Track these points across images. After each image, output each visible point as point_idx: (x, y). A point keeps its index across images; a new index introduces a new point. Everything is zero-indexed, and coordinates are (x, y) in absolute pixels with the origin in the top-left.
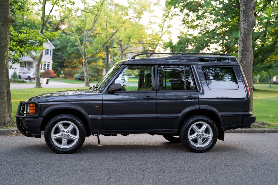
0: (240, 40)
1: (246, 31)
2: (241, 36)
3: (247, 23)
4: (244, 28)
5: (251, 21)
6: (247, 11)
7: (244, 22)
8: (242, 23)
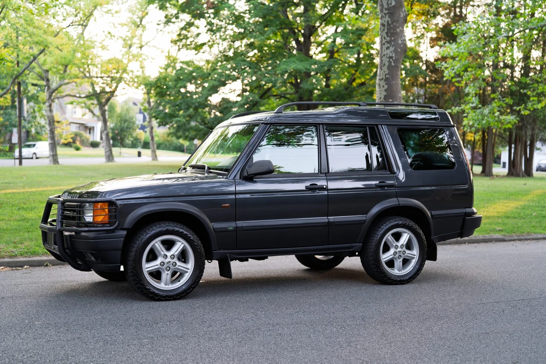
0: (381, 78)
1: (392, 61)
2: (383, 71)
3: (394, 48)
4: (388, 56)
5: (400, 44)
6: (393, 25)
7: (389, 45)
8: (385, 47)
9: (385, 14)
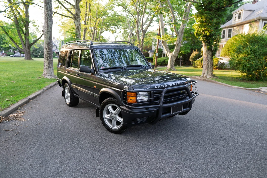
8: (49, 21)
9: (49, 11)
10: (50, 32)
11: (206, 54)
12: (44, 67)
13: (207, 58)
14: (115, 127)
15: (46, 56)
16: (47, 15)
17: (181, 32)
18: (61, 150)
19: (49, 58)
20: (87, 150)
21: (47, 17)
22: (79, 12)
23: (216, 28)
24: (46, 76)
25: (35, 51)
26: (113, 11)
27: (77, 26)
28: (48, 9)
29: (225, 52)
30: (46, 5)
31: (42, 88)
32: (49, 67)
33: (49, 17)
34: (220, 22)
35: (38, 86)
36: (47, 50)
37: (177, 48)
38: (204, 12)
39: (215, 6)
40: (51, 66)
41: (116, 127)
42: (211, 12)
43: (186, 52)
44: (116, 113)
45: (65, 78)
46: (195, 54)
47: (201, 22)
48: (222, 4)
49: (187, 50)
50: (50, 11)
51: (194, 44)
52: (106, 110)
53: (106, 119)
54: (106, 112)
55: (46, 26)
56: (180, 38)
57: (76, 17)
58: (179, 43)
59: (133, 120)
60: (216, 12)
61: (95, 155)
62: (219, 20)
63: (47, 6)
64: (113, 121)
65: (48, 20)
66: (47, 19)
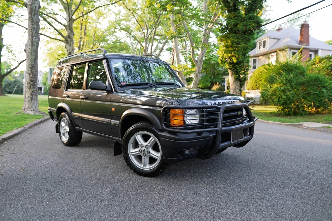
10: (35, 52)
11: (233, 85)
12: (25, 99)
13: (235, 89)
14: (147, 167)
15: (29, 84)
16: (31, 29)
17: (201, 61)
18: (67, 205)
19: (32, 87)
20: (111, 202)
21: (31, 32)
22: (72, 34)
23: (243, 53)
24: (28, 112)
25: (8, 86)
26: (115, 37)
27: (69, 51)
28: (33, 22)
29: (252, 85)
30: (30, 16)
31: (22, 125)
32: (32, 99)
33: (34, 32)
34: (249, 47)
35: (17, 123)
36: (30, 76)
37: (196, 80)
38: (229, 36)
39: (241, 28)
40: (35, 98)
41: (149, 167)
42: (238, 35)
43: (205, 86)
44: (149, 145)
45: (61, 104)
46: (217, 88)
47: (226, 46)
48: (249, 26)
49: (206, 84)
50: (36, 25)
51: (214, 76)
52: (132, 141)
53: (132, 155)
54: (132, 145)
55: (30, 43)
56: (199, 67)
57: (68, 40)
58: (199, 74)
59: (180, 153)
60: (243, 36)
61: (126, 209)
62: (247, 44)
63: (32, 18)
64: (143, 157)
65: (32, 37)
66: (32, 35)
